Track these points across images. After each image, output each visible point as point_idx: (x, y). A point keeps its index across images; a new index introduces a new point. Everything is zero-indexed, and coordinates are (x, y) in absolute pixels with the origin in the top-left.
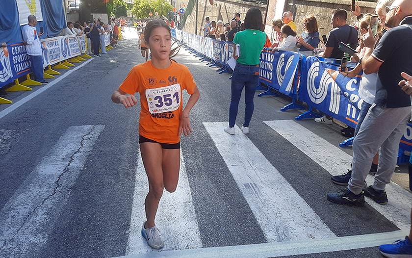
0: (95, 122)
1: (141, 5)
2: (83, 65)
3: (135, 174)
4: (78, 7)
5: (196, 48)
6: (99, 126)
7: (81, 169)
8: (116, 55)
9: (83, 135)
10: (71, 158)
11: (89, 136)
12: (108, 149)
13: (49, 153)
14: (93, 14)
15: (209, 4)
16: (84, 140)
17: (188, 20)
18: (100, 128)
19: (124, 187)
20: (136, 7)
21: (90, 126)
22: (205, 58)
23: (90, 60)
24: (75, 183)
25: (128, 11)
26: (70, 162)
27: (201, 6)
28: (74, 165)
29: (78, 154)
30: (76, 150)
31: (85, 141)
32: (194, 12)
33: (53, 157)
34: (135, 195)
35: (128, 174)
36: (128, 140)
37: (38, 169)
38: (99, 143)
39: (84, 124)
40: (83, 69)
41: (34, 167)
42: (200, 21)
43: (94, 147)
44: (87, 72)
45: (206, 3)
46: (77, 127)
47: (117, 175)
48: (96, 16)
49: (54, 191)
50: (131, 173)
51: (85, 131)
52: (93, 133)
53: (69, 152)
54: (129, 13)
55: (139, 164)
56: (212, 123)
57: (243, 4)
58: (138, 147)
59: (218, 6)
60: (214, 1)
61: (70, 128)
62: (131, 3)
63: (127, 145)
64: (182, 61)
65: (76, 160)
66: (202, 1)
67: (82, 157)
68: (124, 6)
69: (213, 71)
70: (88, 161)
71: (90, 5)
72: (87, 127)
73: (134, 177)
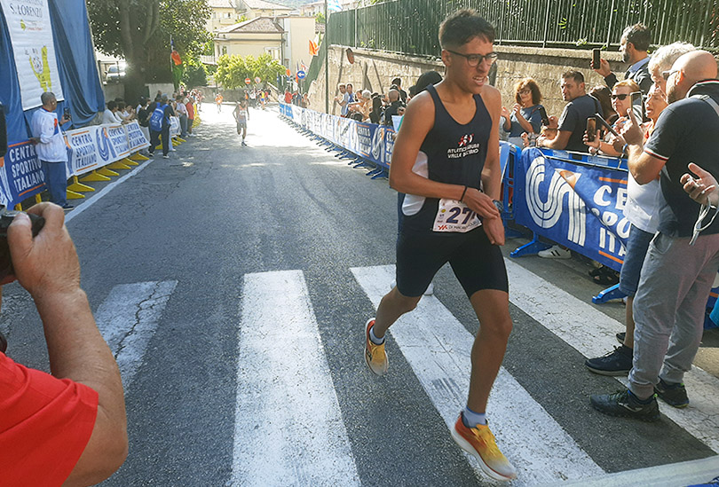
0: (159, 276)
1: (231, 66)
2: (134, 172)
3: (235, 371)
4: (123, 74)
5: (329, 136)
6: (167, 283)
7: (139, 365)
8: (191, 153)
9: (140, 300)
10: (119, 344)
11: (151, 302)
12: (183, 326)
14: (150, 85)
15: (346, 62)
16: (141, 309)
17: (312, 90)
18: (168, 286)
19: (218, 395)
20: (223, 70)
21: (151, 283)
22: (345, 153)
23: (145, 164)
25: (208, 77)
26: (118, 352)
27: (332, 65)
28: (125, 358)
29: (132, 337)
30: (129, 330)
31: (144, 312)
32: (322, 76)
34: (238, 410)
35: (223, 372)
36: (220, 307)
38: (168, 315)
39: (141, 281)
40: (133, 180)
42: (332, 91)
43: (160, 323)
44: (142, 186)
45: (342, 60)
46: (127, 287)
47: (204, 373)
48: (154, 89)
50: (230, 368)
51: (142, 294)
52: (157, 295)
53: (116, 333)
54: (211, 80)
55: (241, 351)
56: (366, 269)
57: (404, 61)
58: (238, 319)
59: (363, 65)
60: (356, 57)
61: (115, 288)
62: (213, 63)
63: (218, 316)
64: (304, 160)
65: (128, 348)
66: (335, 57)
67: (139, 342)
68: (201, 69)
69: (362, 174)
70: (150, 349)
71: (142, 69)
72: (146, 286)
73: (234, 377)
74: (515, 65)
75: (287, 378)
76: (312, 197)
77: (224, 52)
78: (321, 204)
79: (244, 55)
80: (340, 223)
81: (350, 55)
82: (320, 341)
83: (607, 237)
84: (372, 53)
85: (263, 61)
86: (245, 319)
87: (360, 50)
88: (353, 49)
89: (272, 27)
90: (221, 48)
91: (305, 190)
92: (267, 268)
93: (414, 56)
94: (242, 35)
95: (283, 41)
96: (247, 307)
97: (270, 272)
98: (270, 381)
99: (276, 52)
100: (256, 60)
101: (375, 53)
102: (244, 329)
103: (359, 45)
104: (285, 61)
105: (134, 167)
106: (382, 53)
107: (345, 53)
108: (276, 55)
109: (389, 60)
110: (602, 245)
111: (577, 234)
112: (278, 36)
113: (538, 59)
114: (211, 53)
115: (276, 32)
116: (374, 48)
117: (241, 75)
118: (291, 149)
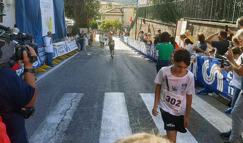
0: (79, 91)
1: (106, 23)
2: (73, 56)
3: (100, 125)
4: (72, 25)
5: (136, 47)
7: (71, 120)
8: (91, 51)
9: (72, 99)
10: (65, 113)
11: (76, 100)
12: (85, 108)
13: (53, 109)
14: (80, 28)
15: (143, 23)
16: (72, 102)
17: (131, 32)
18: (81, 95)
19: (94, 133)
20: (103, 24)
21: (76, 93)
22: (140, 53)
23: (77, 54)
24: (67, 129)
25: (98, 26)
26: (64, 115)
27: (138, 24)
28: (67, 118)
29: (69, 111)
30: (68, 108)
31: (73, 103)
32: (134, 27)
33: (55, 112)
34: (100, 138)
35: (96, 125)
36: (97, 103)
37: (47, 119)
38: (80, 104)
39: (73, 92)
40: (73, 59)
41: (45, 117)
42: (138, 32)
43: (78, 107)
44: (75, 61)
45: (141, 22)
46: (69, 94)
47: (90, 125)
48: (81, 30)
49: (55, 133)
50: (98, 124)
51: (73, 96)
52: (77, 98)
53: (64, 109)
54: (99, 27)
55: (102, 119)
56: (145, 94)
57: (162, 24)
58: (102, 108)
59: (148, 24)
60: (146, 22)
61: (65, 94)
62: (100, 22)
63: (96, 106)
64: (127, 55)
65: (68, 115)
66: (139, 22)
67: (71, 113)
68: (96, 23)
69: (146, 61)
70: (74, 115)
71: (78, 24)
72: (74, 94)
73: (100, 127)
74: (200, 27)
75: (117, 130)
76: (129, 67)
77: (104, 19)
78: (131, 70)
79: (110, 20)
80: (137, 77)
81: (144, 21)
82: (128, 118)
83: (231, 89)
84: (151, 21)
85: (116, 22)
86: (104, 108)
87: (147, 20)
88: (145, 19)
89: (120, 11)
90: (103, 17)
91: (127, 65)
92: (112, 91)
93: (165, 22)
94: (110, 13)
95: (123, 15)
96: (105, 104)
97: (113, 93)
98: (111, 130)
99: (120, 19)
100: (114, 21)
101: (152, 21)
102: (104, 111)
103: (147, 18)
104: (123, 22)
105: (73, 54)
106: (155, 21)
107: (143, 20)
108: (120, 20)
109: (157, 23)
110: (229, 92)
111: (220, 88)
112: (121, 14)
113: (208, 25)
114: (100, 19)
115: (121, 13)
116: (152, 19)
117: (109, 26)
118: (123, 50)
